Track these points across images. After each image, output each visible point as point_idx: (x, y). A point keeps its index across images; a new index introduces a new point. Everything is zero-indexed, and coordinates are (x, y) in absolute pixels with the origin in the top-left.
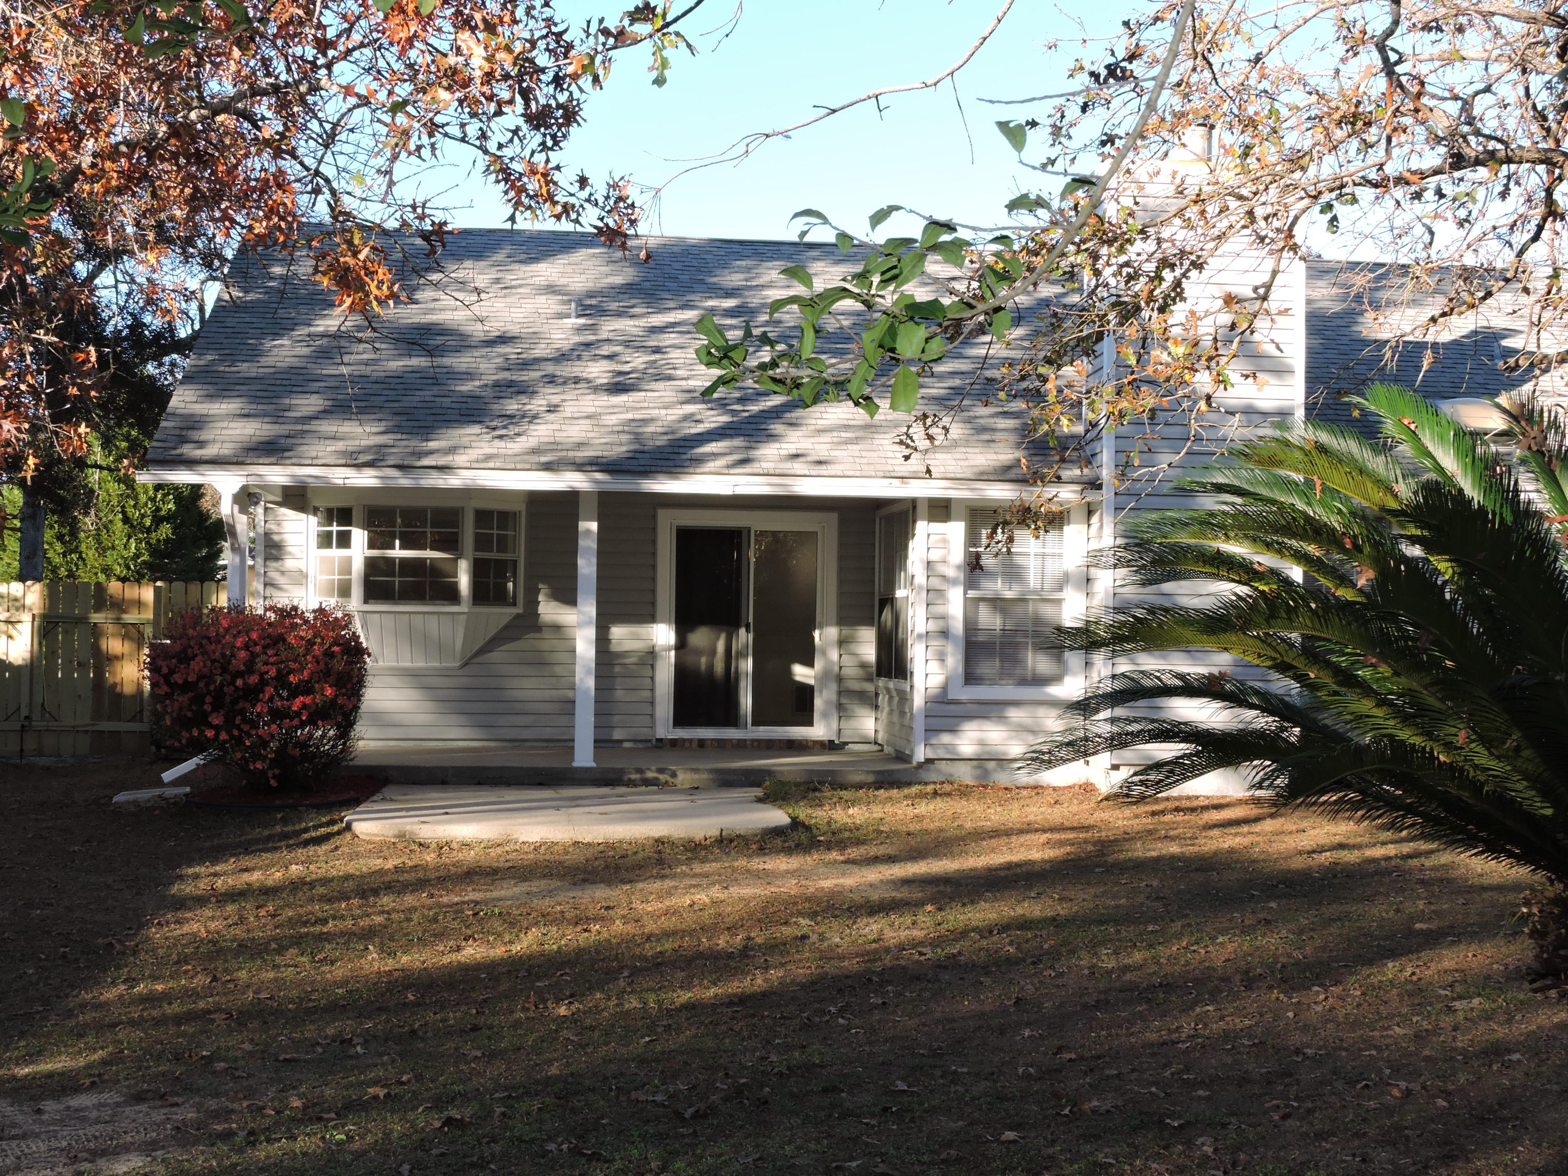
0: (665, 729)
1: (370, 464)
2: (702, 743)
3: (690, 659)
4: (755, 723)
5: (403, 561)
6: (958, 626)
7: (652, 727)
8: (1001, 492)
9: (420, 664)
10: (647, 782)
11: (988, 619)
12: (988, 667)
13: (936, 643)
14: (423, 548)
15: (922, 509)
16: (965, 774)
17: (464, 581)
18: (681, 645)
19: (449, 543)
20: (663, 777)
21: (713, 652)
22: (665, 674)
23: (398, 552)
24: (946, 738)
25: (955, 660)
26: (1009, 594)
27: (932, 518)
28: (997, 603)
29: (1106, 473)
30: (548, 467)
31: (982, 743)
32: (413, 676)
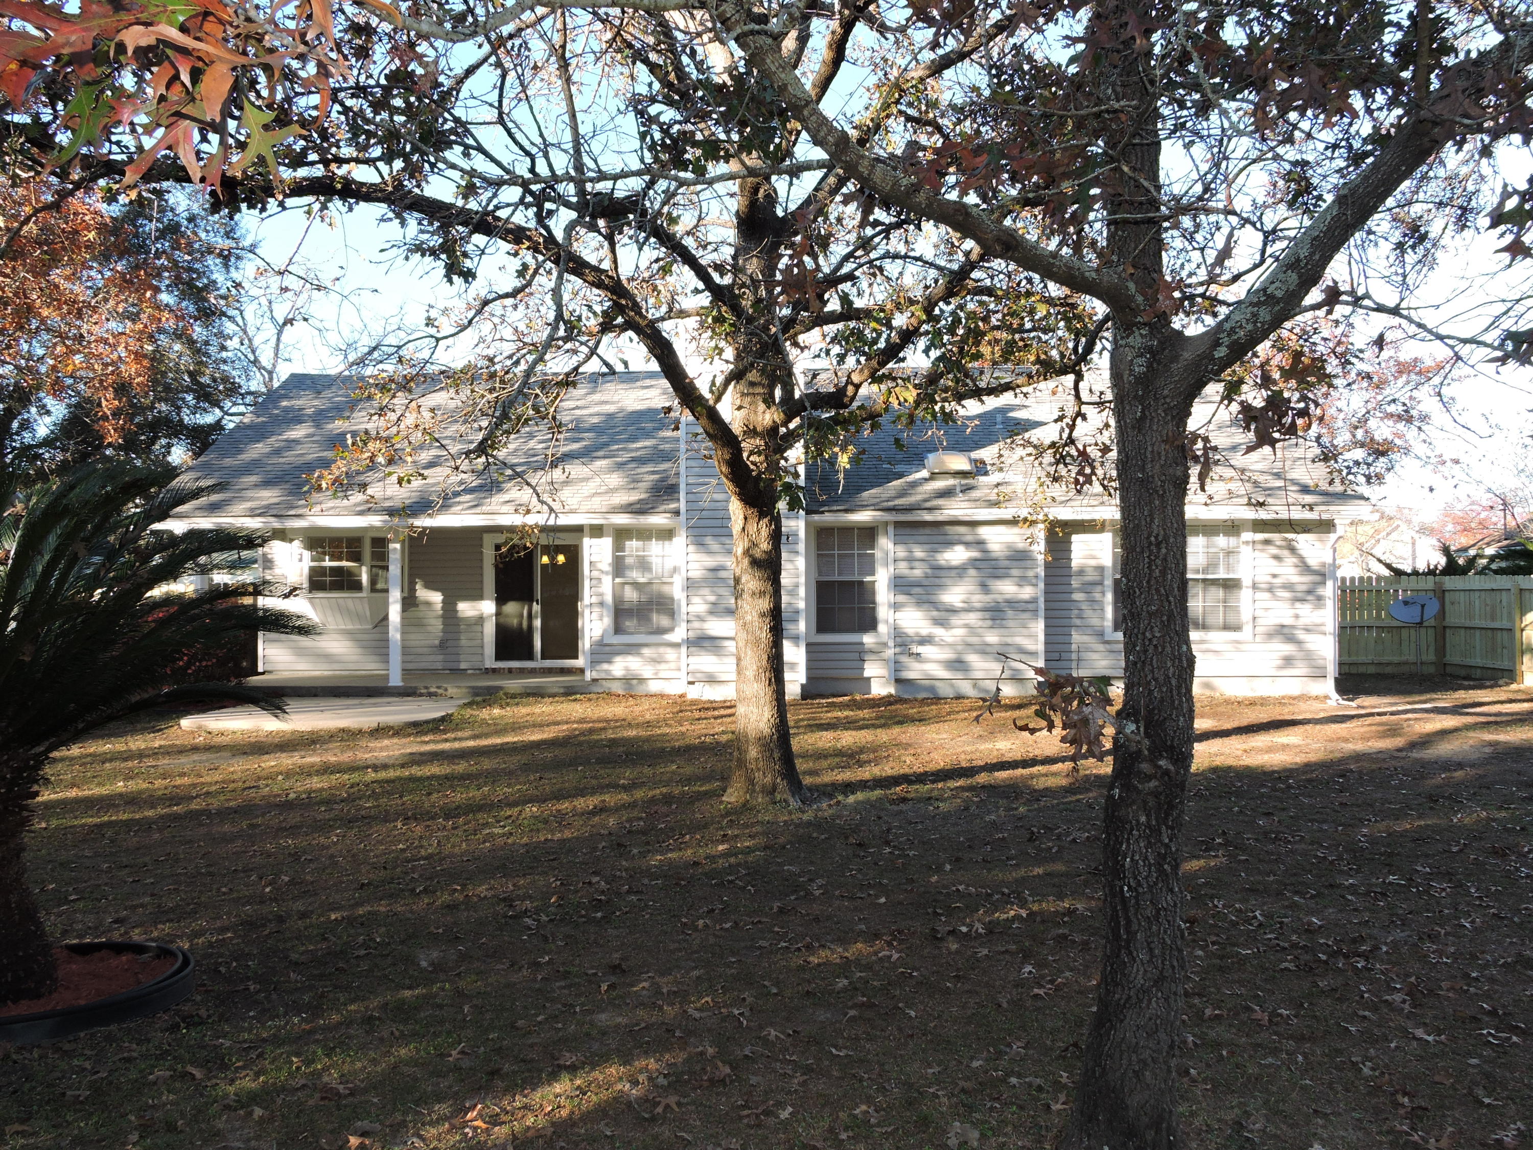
0: (490, 662)
1: (259, 515)
2: (510, 670)
3: (502, 620)
4: (543, 658)
5: (331, 568)
6: (609, 599)
7: (483, 661)
8: (623, 520)
9: (350, 627)
10: (430, 695)
11: (630, 594)
12: (629, 624)
13: (596, 609)
14: (340, 559)
15: (586, 530)
16: (617, 688)
17: (365, 578)
18: (498, 614)
19: (356, 557)
20: (440, 691)
21: (522, 616)
22: (490, 630)
23: (328, 563)
24: (605, 666)
25: (607, 621)
26: (642, 580)
27: (592, 536)
28: (636, 585)
29: (683, 506)
30: (361, 513)
31: (627, 669)
32: (349, 634)
